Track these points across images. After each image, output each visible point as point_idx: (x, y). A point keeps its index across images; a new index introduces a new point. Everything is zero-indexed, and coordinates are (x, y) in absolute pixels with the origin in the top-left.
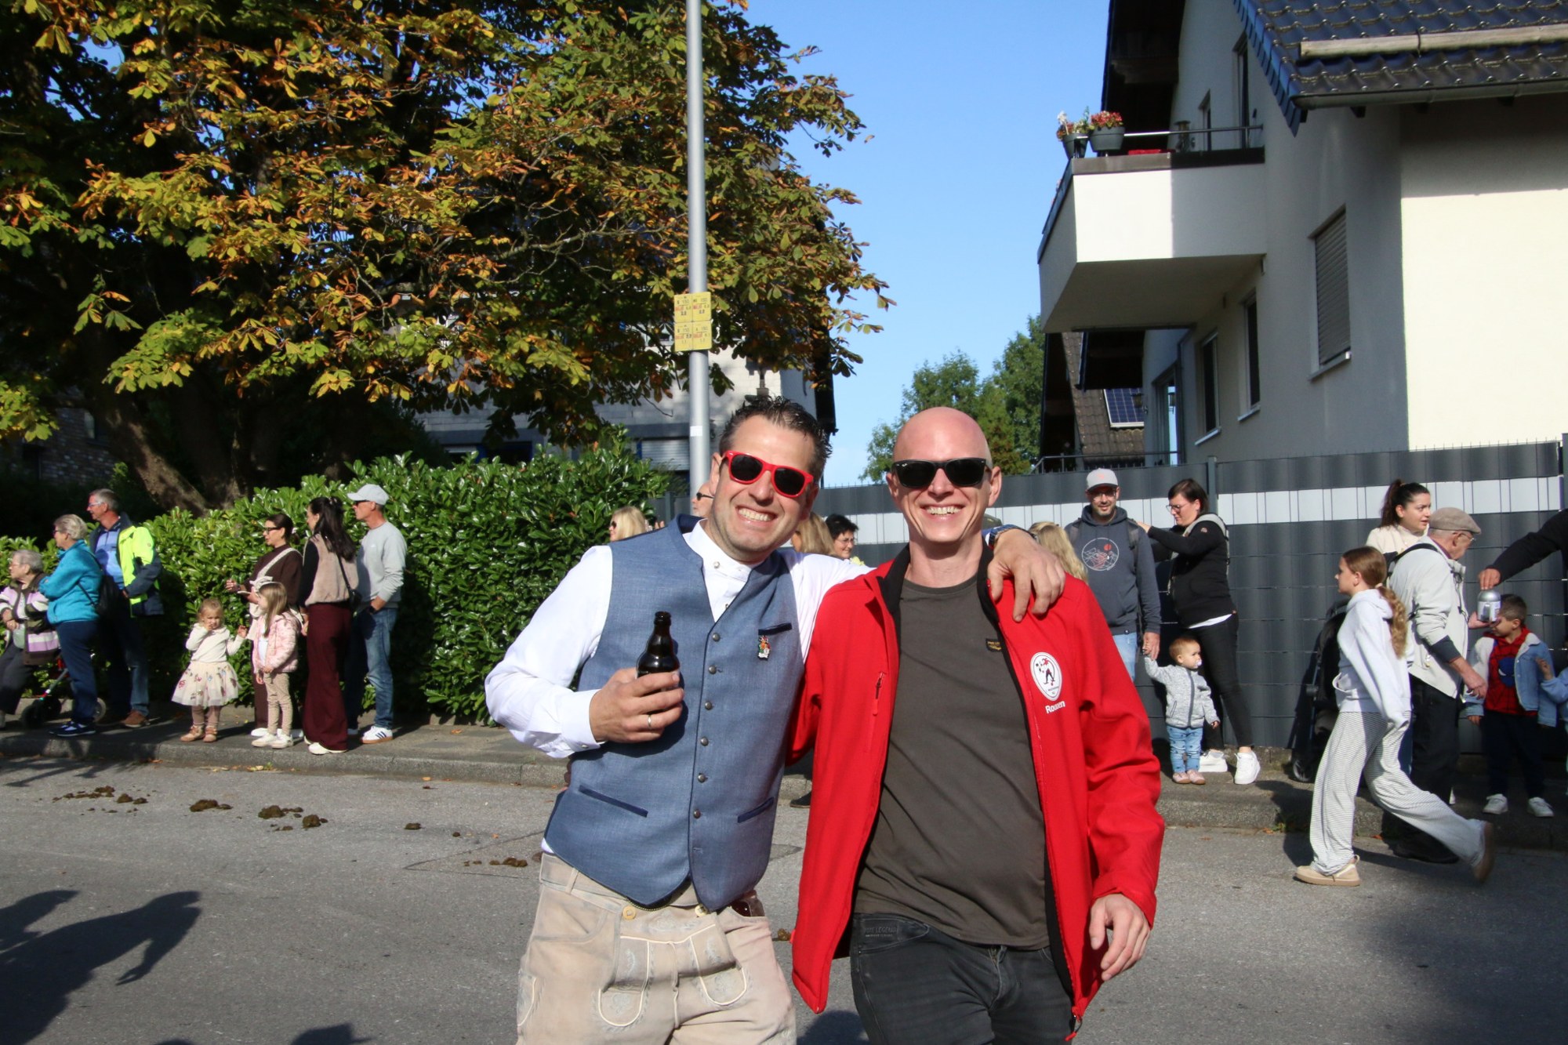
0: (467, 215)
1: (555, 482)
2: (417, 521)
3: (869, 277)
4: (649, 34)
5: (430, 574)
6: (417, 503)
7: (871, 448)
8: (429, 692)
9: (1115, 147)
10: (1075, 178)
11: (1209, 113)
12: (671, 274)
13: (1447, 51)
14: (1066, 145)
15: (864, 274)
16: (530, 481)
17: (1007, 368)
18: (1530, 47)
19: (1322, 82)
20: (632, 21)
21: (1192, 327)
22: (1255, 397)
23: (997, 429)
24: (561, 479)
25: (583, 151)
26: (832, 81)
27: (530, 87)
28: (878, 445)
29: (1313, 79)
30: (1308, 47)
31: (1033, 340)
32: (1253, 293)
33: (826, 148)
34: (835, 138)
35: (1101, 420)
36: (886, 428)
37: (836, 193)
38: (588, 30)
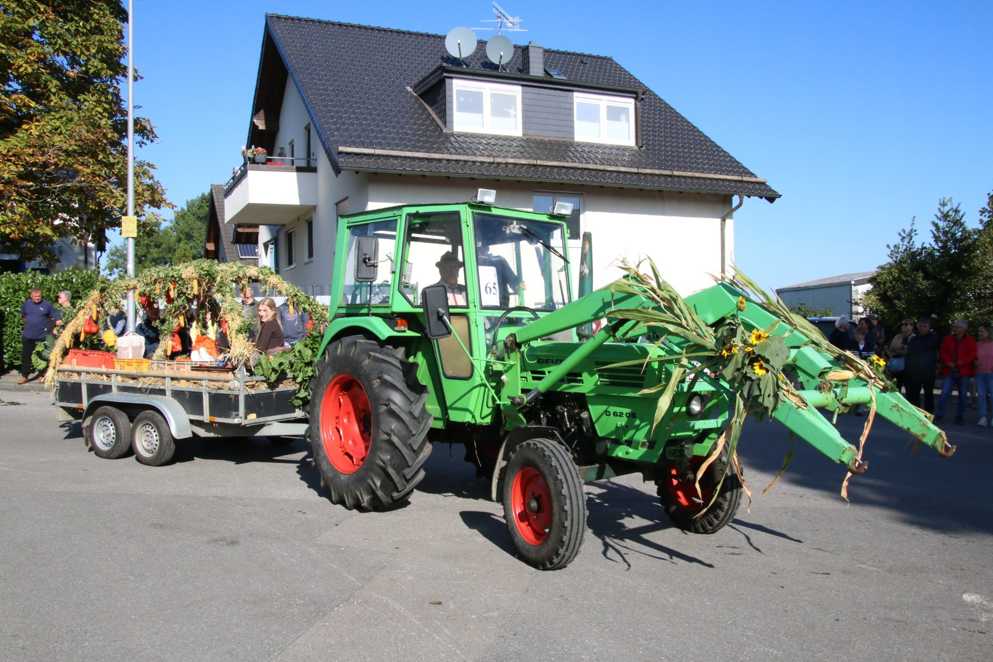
0: (20, 174)
1: (72, 282)
2: (10, 295)
3: (170, 203)
4: (87, 103)
5: (15, 316)
6: (9, 288)
7: (108, 256)
8: (14, 361)
9: (264, 161)
10: (249, 172)
11: (293, 146)
12: (98, 200)
13: (383, 156)
14: (245, 158)
15: (168, 202)
16: (61, 282)
17: (177, 223)
18: (405, 158)
19: (345, 161)
20: (79, 98)
21: (284, 225)
22: (311, 255)
23: (185, 254)
24: (74, 280)
25: (66, 151)
26: (148, 120)
27: (42, 123)
28: (112, 255)
29: (343, 160)
30: (341, 149)
31: (189, 211)
32: (311, 218)
33: (141, 144)
34: (145, 140)
35: (235, 255)
36: (116, 247)
37: (148, 164)
38: (61, 99)
